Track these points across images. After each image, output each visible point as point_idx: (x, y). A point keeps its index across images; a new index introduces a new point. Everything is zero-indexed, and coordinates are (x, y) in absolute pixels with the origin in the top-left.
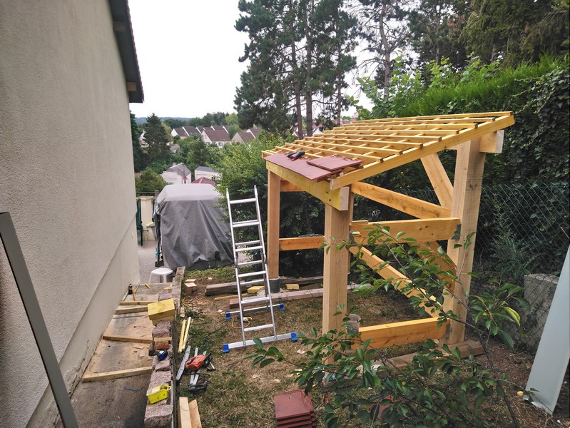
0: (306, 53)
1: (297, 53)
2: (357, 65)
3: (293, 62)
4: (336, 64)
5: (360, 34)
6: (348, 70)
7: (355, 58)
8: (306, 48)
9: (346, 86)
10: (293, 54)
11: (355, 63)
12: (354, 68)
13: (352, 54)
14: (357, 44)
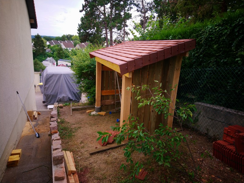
0: (110, 10)
1: (106, 10)
2: (132, 17)
3: (104, 14)
4: (123, 16)
5: (133, 4)
6: (128, 19)
7: (131, 14)
8: (110, 8)
9: (127, 26)
10: (104, 10)
11: (131, 16)
12: (131, 18)
13: (130, 12)
14: (132, 8)
